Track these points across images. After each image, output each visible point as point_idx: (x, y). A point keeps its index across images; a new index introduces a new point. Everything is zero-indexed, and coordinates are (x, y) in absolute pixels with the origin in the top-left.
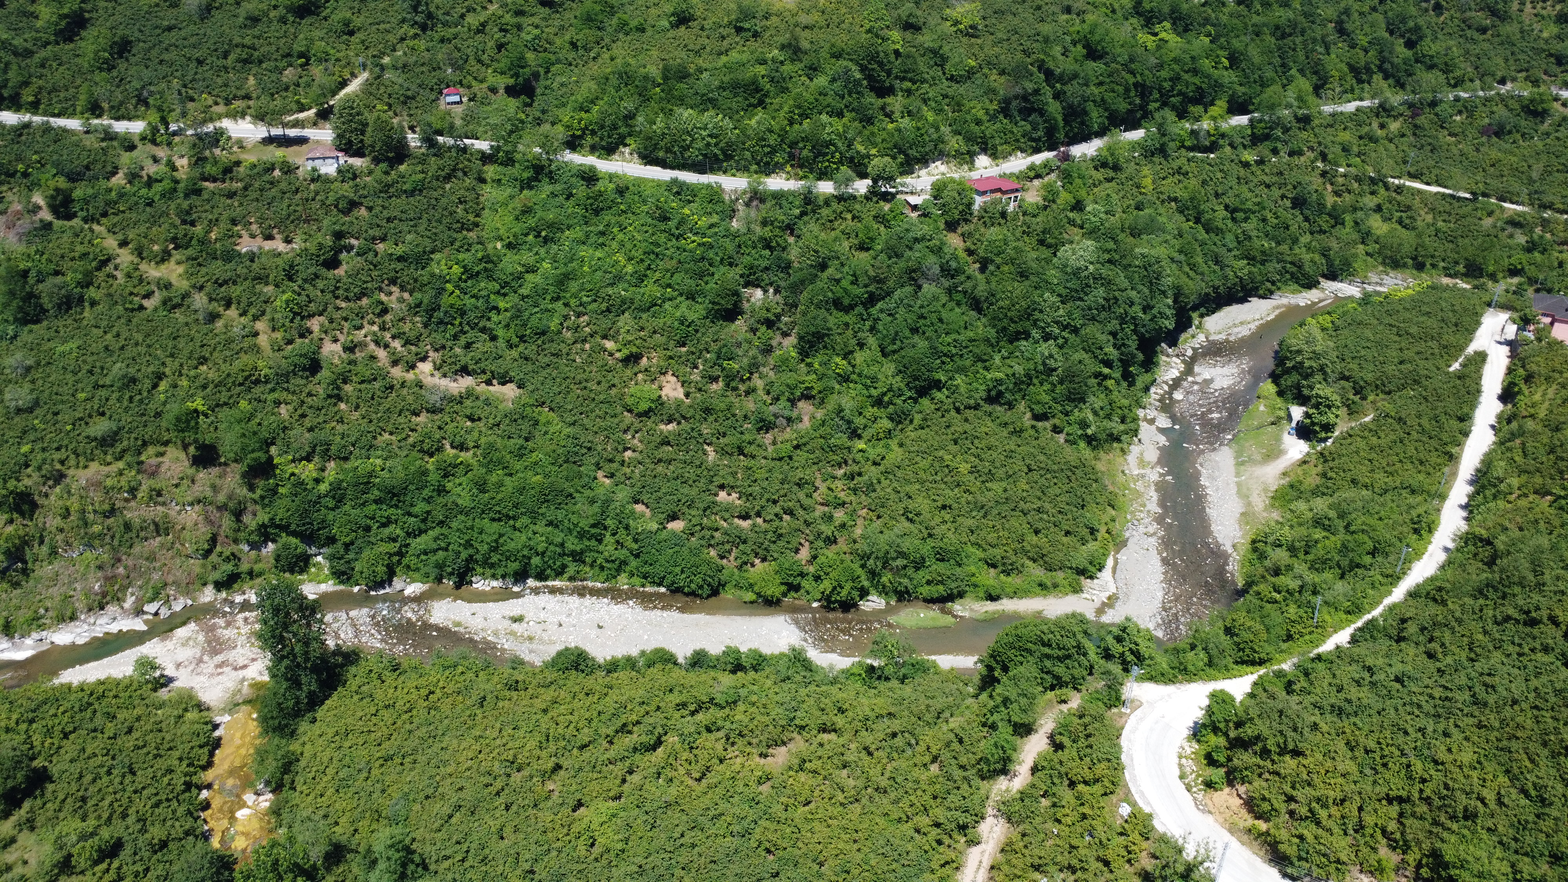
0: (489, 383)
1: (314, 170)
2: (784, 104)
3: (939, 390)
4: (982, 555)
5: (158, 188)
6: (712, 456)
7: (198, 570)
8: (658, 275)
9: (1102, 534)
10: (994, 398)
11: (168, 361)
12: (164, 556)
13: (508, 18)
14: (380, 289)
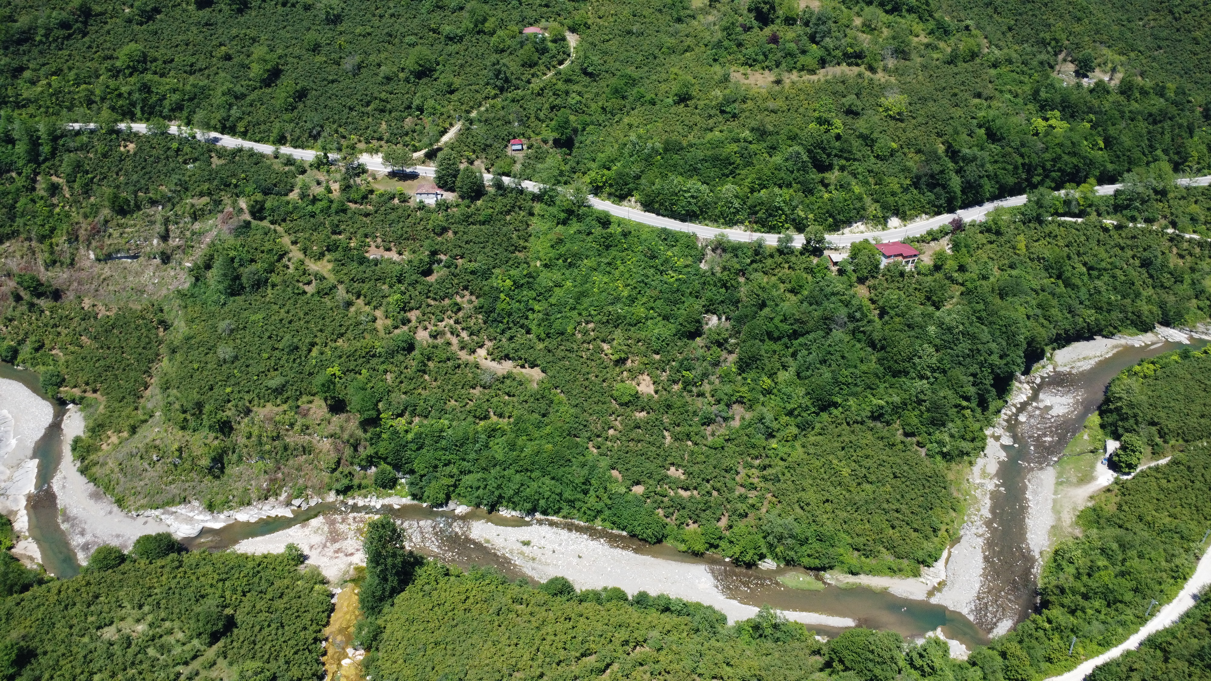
0: (523, 367)
1: (421, 202)
2: (749, 176)
3: (836, 408)
4: (850, 541)
5: (319, 205)
6: (668, 440)
7: (327, 480)
8: (644, 300)
9: (942, 533)
10: (877, 416)
11: (319, 334)
12: (307, 468)
13: (560, 85)
14: (457, 293)
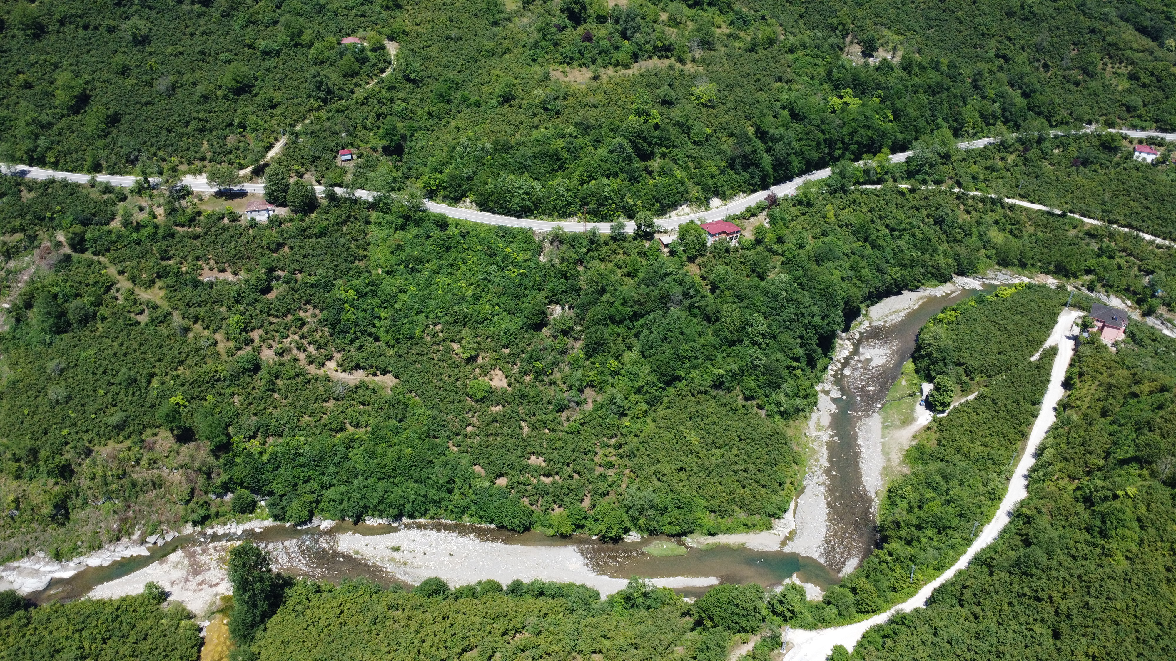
0: (375, 374)
1: (253, 219)
2: (577, 169)
3: (680, 381)
4: (706, 504)
5: (145, 232)
6: (526, 430)
7: (182, 513)
8: (488, 297)
9: (788, 486)
10: (718, 385)
11: (157, 364)
12: (159, 503)
13: (384, 93)
14: (300, 308)
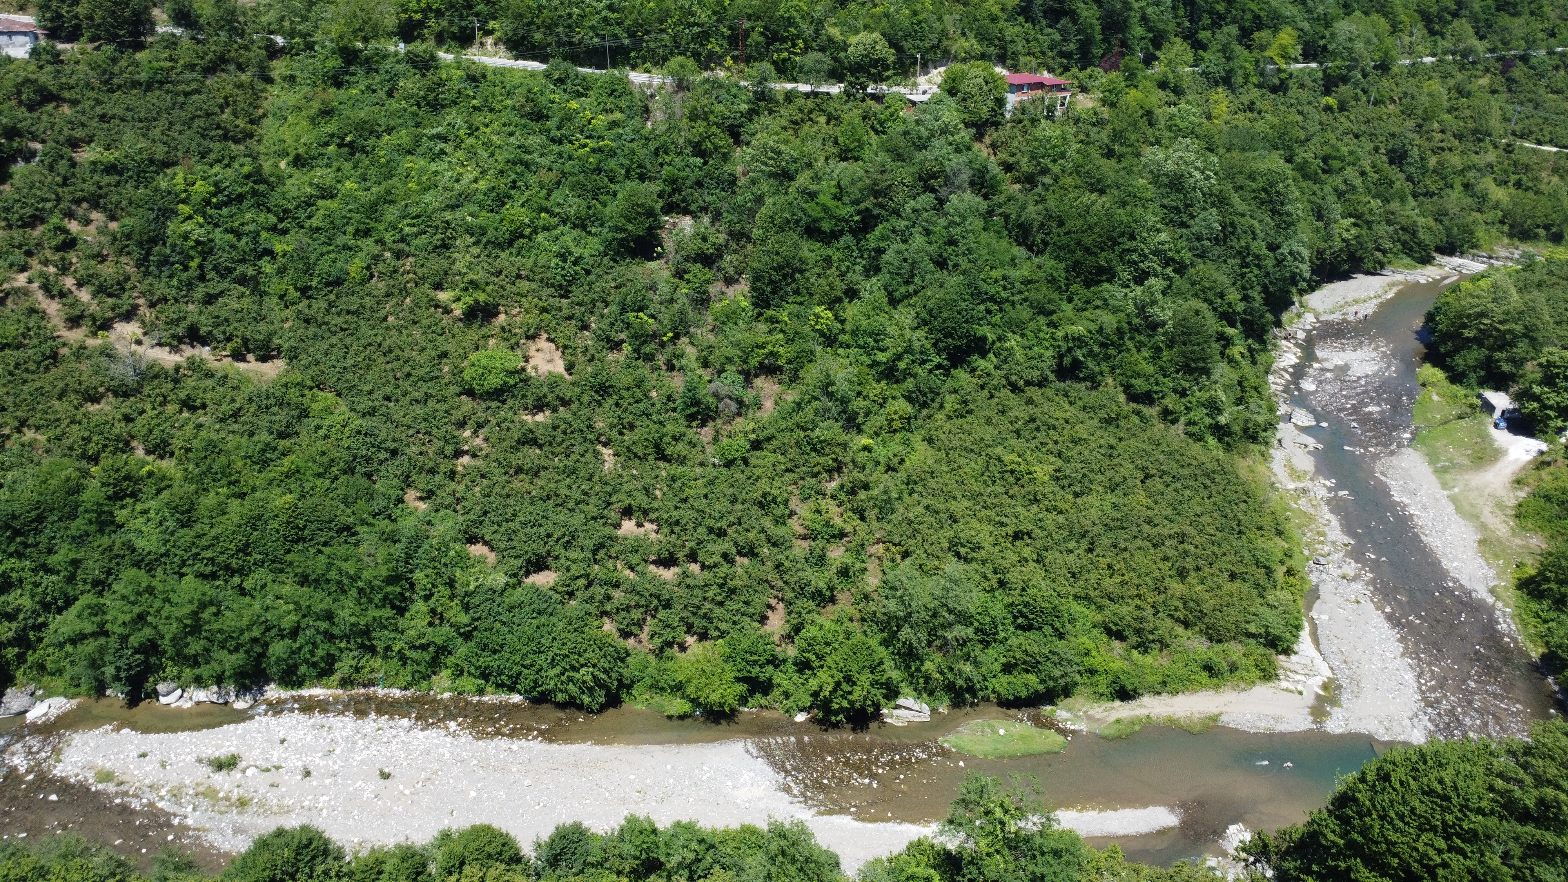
0: (238, 356)
3: (983, 355)
6: (610, 462)
8: (527, 194)
9: (1281, 575)
10: (1069, 368)
14: (71, 214)
